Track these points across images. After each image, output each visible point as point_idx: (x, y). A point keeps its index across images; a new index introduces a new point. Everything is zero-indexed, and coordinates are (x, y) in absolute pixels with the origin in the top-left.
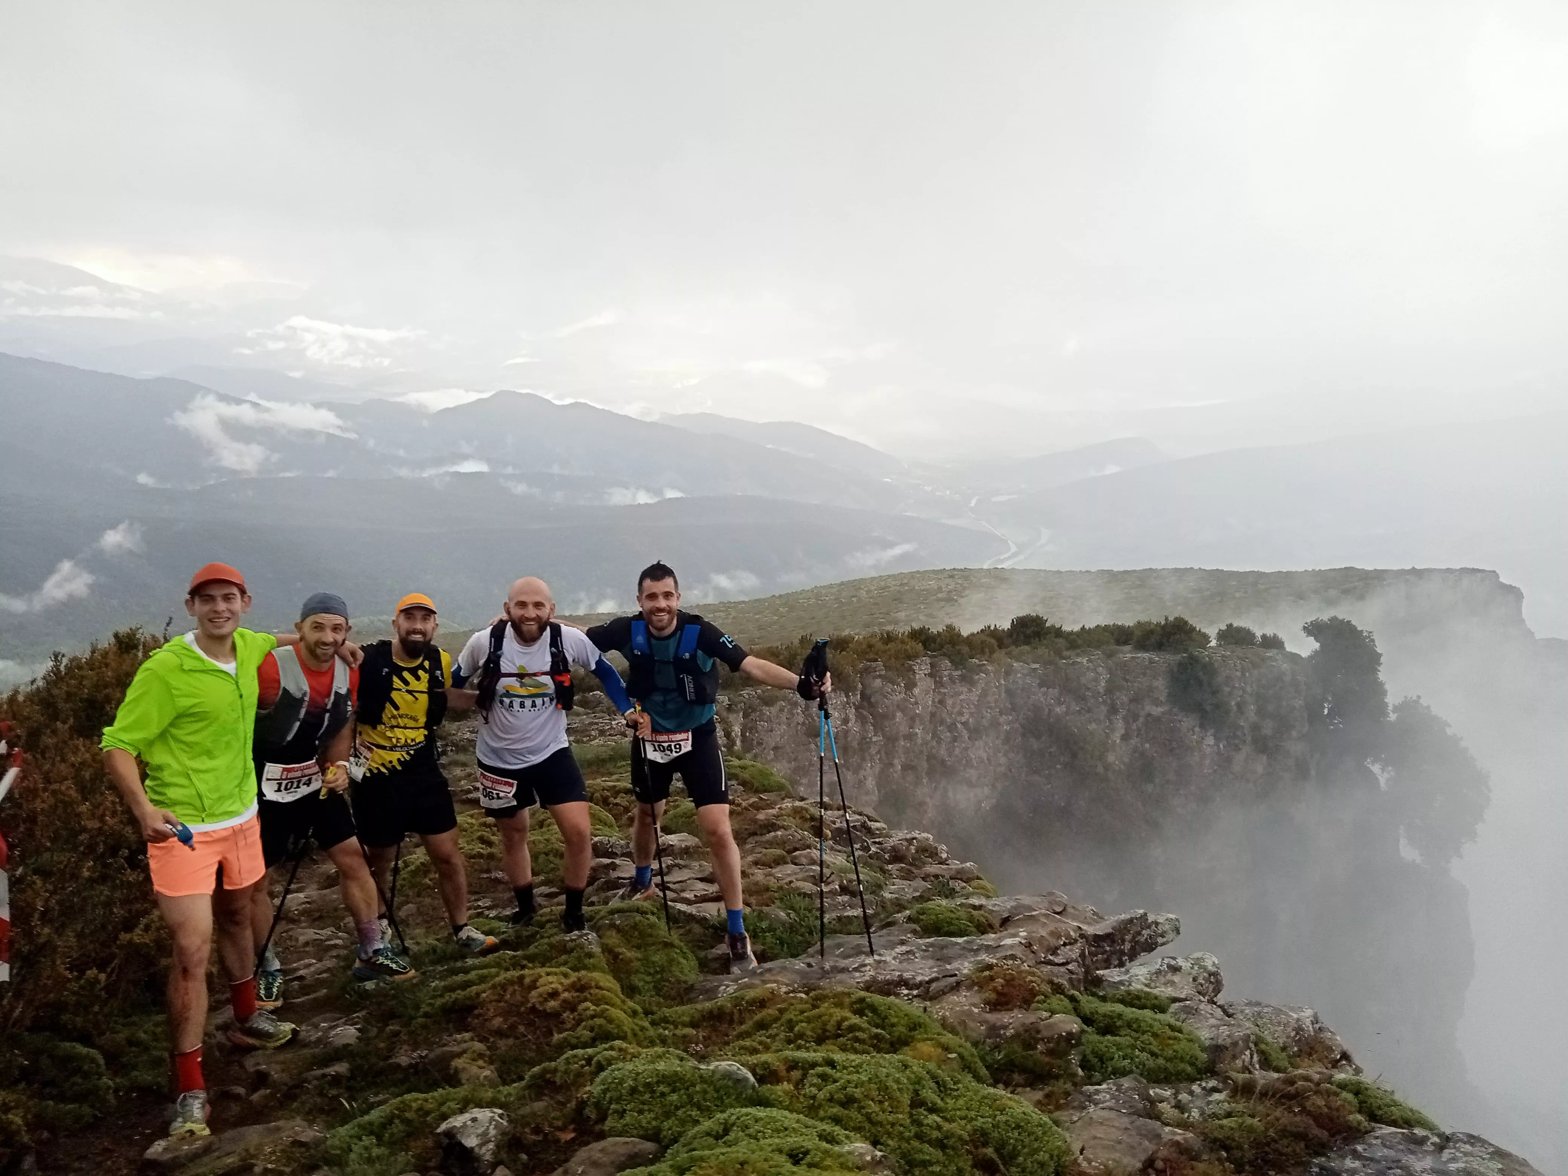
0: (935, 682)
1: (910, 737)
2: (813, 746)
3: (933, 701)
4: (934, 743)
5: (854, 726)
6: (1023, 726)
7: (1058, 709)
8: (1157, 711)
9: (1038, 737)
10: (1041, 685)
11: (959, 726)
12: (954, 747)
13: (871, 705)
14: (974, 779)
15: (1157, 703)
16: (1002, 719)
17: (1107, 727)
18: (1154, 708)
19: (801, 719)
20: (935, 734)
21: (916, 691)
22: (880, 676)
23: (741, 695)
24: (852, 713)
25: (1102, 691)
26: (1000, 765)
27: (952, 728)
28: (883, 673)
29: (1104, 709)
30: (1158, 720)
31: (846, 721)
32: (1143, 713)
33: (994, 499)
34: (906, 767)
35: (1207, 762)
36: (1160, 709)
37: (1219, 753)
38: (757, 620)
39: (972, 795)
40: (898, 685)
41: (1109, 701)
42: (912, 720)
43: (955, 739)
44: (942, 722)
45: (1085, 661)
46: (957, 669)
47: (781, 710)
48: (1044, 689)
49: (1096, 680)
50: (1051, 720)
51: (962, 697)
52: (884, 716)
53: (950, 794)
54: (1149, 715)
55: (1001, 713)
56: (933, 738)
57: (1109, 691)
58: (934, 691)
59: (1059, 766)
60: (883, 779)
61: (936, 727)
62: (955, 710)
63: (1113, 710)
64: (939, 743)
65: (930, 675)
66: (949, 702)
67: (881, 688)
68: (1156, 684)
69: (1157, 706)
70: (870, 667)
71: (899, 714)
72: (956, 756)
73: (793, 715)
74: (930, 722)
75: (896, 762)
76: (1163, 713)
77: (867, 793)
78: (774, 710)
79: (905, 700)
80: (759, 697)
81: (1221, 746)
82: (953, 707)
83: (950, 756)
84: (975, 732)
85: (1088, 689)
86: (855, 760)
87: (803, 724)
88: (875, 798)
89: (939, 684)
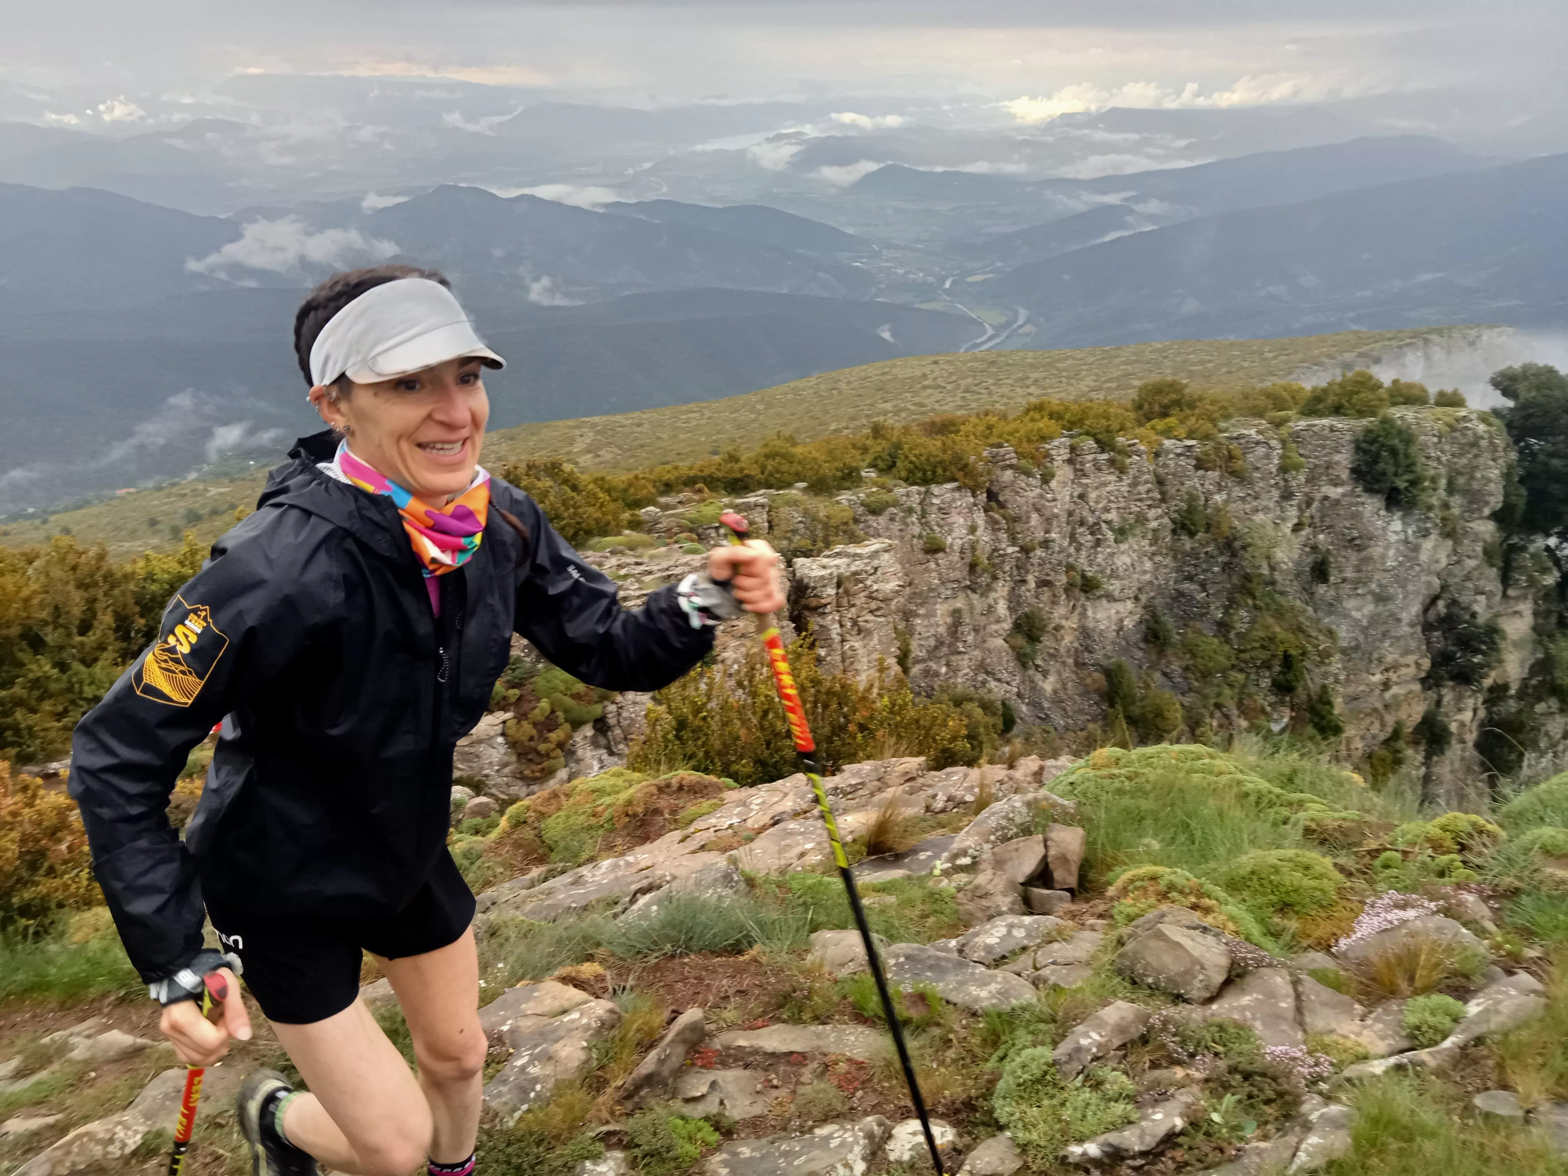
0: (1076, 470)
1: (1046, 544)
2: (932, 565)
3: (1072, 496)
4: (1072, 550)
5: (984, 536)
6: (1173, 521)
7: (1217, 497)
8: (1335, 492)
9: (1192, 534)
10: (1197, 467)
11: (1104, 525)
12: (1096, 553)
13: (1002, 506)
14: (1116, 594)
15: (1335, 482)
16: (1152, 513)
17: (1278, 517)
18: (1332, 489)
19: (916, 529)
20: (1073, 537)
21: (1053, 484)
22: (1010, 466)
23: (838, 502)
24: (980, 518)
25: (1274, 470)
26: (1145, 572)
27: (1094, 529)
28: (1014, 461)
29: (1276, 494)
30: (1337, 502)
31: (973, 529)
32: (1318, 496)
33: (970, 279)
34: (1044, 583)
35: (1391, 552)
36: (1340, 490)
37: (1406, 542)
38: (734, 420)
39: (1113, 611)
40: (1034, 477)
41: (1282, 483)
42: (1048, 521)
43: (1098, 543)
44: (1082, 523)
45: (1253, 432)
46: (1103, 451)
47: (892, 520)
48: (1201, 472)
49: (1267, 456)
50: (1209, 511)
51: (1108, 489)
52: (1016, 519)
53: (1090, 613)
54: (1326, 498)
55: (1150, 507)
56: (1070, 544)
57: (1283, 469)
58: (1073, 482)
59: (1216, 569)
60: (1014, 602)
61: (1074, 529)
62: (1100, 506)
63: (1287, 495)
64: (1078, 550)
65: (1070, 461)
66: (1093, 495)
67: (1013, 483)
68: (1337, 457)
69: (1336, 485)
70: (997, 454)
71: (1035, 516)
72: (1099, 565)
73: (907, 524)
74: (1068, 523)
75: (1030, 578)
76: (1344, 495)
77: (998, 621)
78: (882, 520)
79: (1041, 496)
80: (863, 504)
81: (1410, 531)
82: (1097, 502)
83: (1090, 565)
84: (1121, 533)
85: (1257, 469)
86: (984, 579)
87: (920, 537)
88: (1007, 625)
89: (1081, 473)
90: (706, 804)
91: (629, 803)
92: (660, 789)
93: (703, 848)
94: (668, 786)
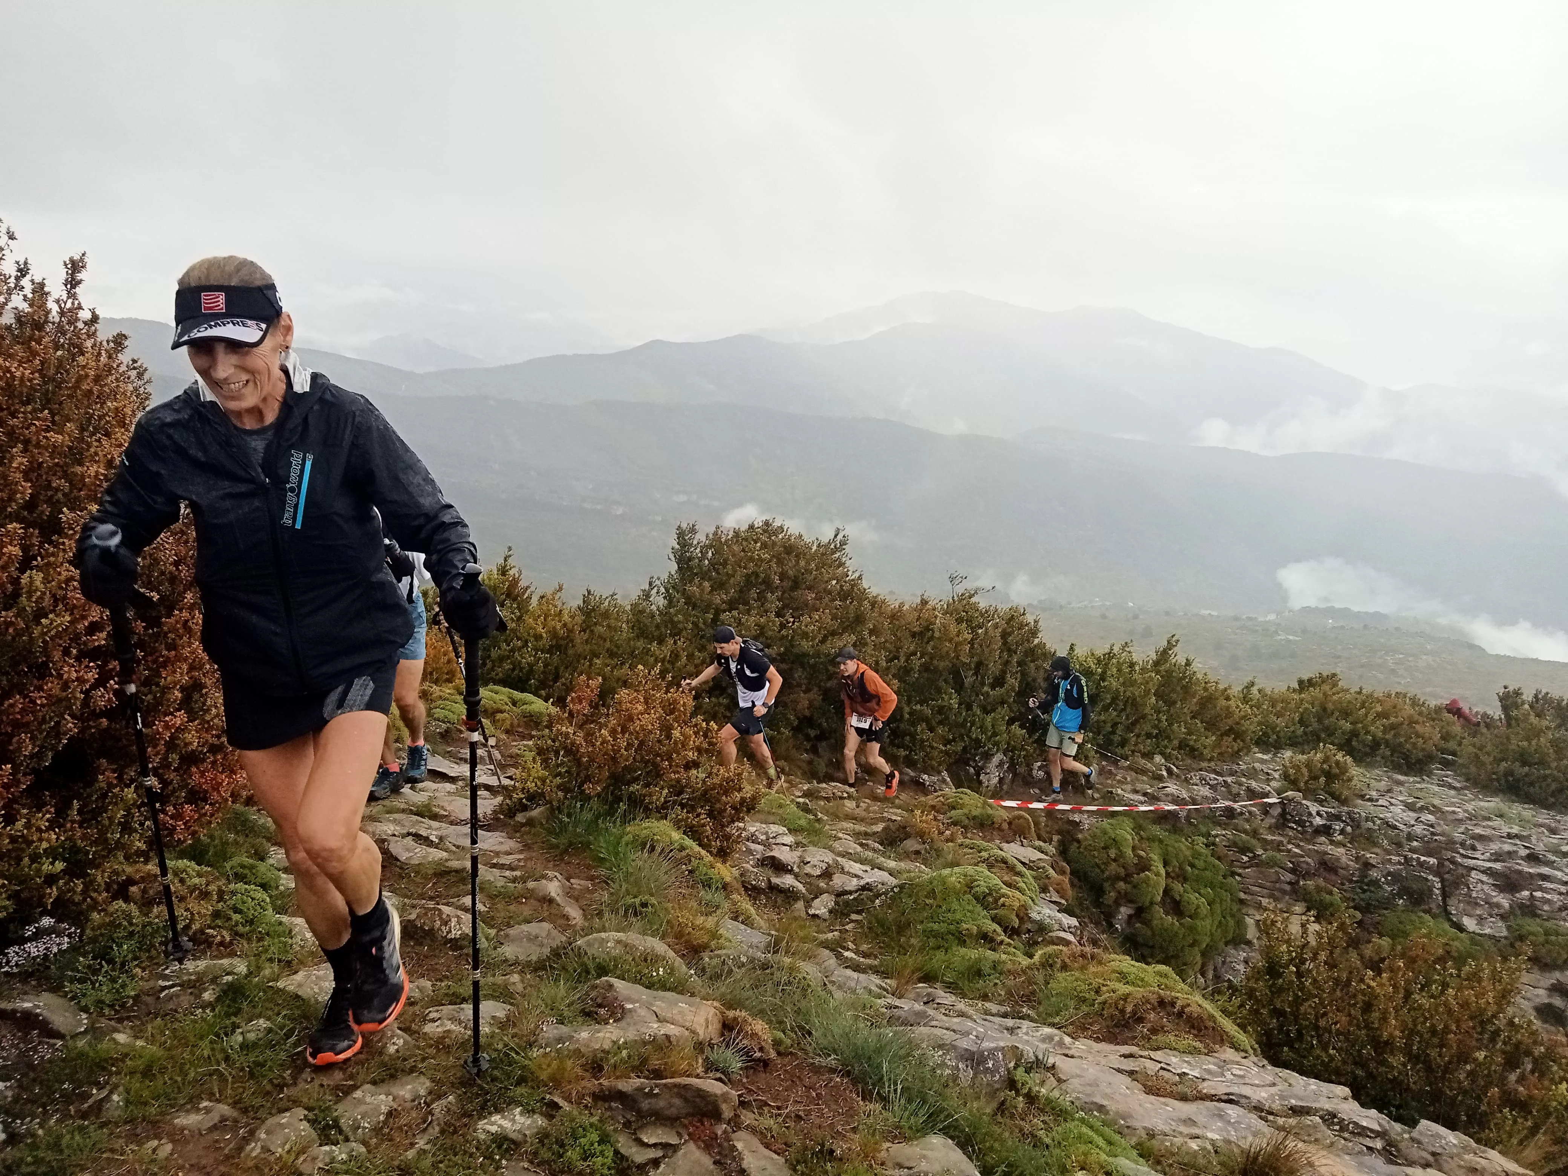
90: (1190, 1041)
91: (1125, 998)
92: (1162, 1003)
93: (1131, 1073)
94: (1173, 1004)
